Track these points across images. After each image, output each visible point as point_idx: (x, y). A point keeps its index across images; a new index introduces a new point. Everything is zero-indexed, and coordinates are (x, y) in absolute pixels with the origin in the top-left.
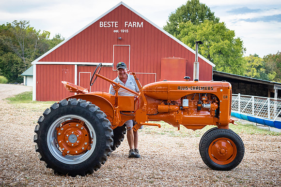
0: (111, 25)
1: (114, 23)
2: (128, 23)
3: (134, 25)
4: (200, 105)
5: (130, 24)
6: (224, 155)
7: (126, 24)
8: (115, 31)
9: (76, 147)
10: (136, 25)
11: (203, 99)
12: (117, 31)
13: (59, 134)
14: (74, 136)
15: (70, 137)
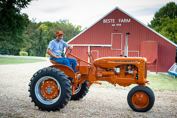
0: (111, 22)
1: (112, 20)
2: (121, 20)
3: (124, 21)
4: (126, 72)
5: (122, 21)
6: (141, 102)
7: (119, 21)
8: (112, 25)
9: (51, 95)
10: (126, 21)
11: (128, 68)
12: (114, 25)
13: (42, 87)
14: (50, 88)
15: (48, 89)
